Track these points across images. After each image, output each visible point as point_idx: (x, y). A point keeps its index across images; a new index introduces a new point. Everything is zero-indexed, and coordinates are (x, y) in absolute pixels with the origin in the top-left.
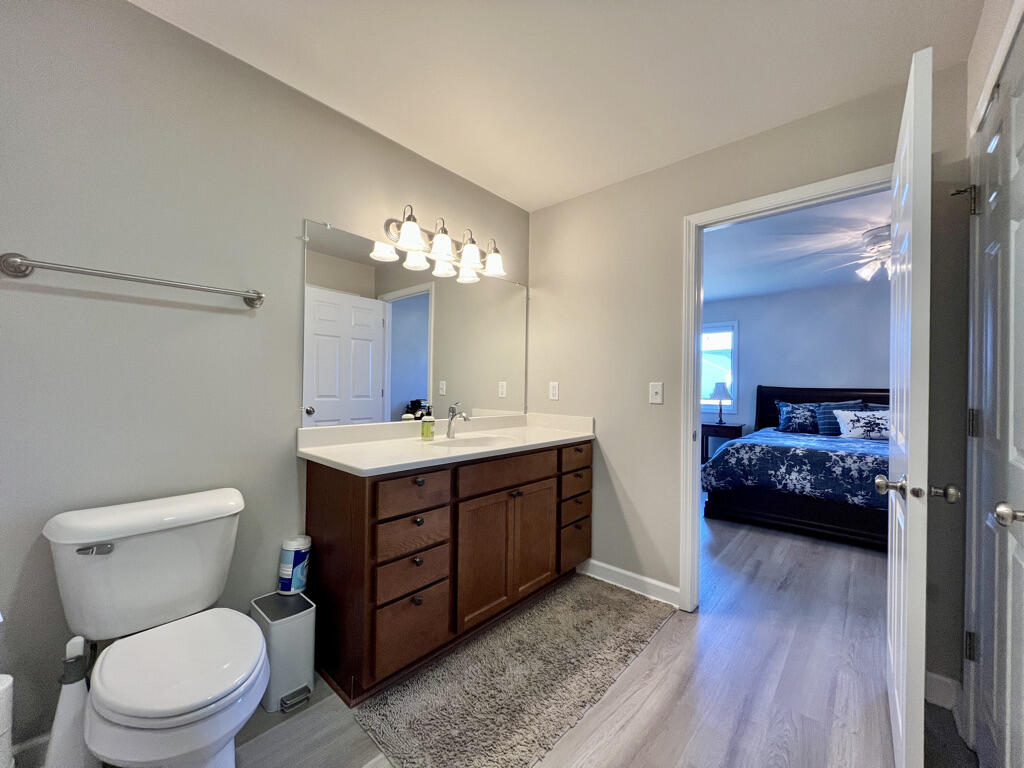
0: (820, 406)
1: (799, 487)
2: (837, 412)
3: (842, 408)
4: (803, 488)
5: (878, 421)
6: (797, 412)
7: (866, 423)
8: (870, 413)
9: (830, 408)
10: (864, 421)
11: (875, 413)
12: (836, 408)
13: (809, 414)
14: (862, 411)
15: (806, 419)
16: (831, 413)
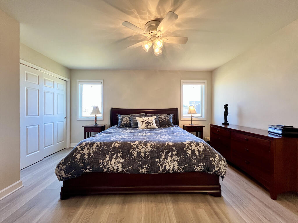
0: (132, 116)
1: (115, 168)
2: (137, 118)
3: (139, 116)
4: (118, 168)
5: (150, 121)
6: (124, 118)
7: (146, 122)
8: (147, 118)
9: (135, 117)
10: (145, 121)
11: (149, 118)
12: (137, 117)
13: (128, 119)
14: (145, 117)
15: (127, 121)
16: (135, 119)
